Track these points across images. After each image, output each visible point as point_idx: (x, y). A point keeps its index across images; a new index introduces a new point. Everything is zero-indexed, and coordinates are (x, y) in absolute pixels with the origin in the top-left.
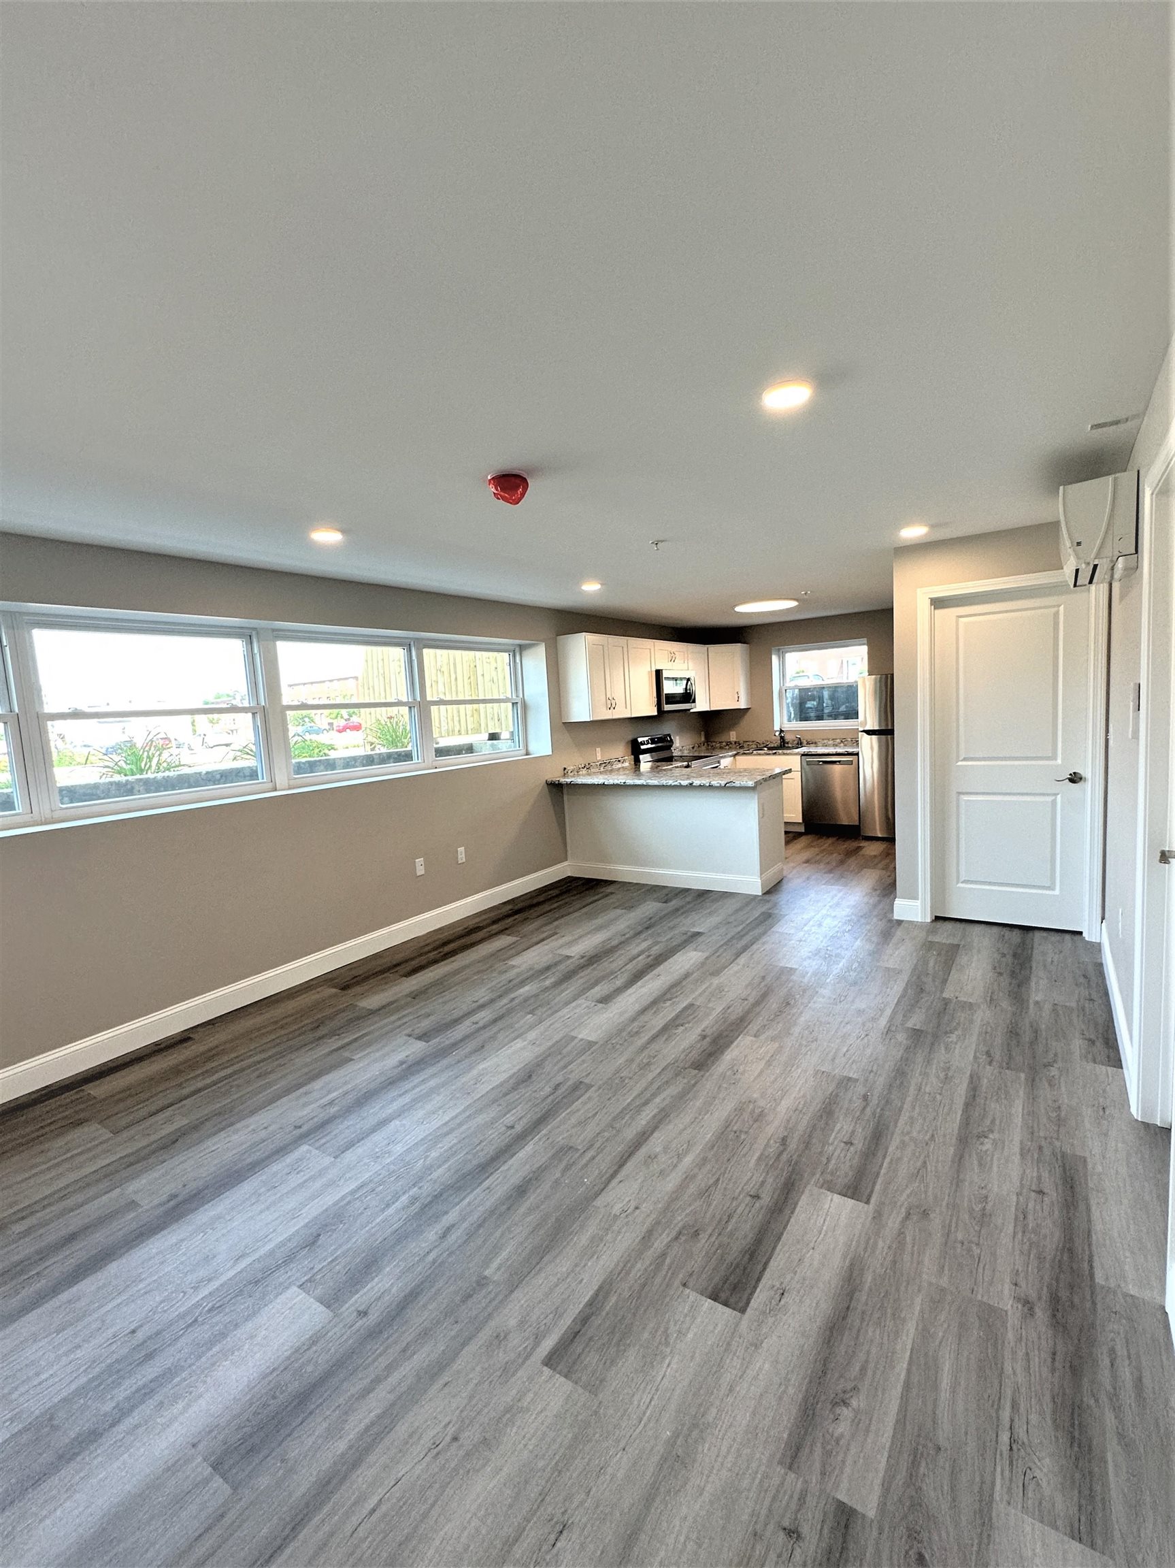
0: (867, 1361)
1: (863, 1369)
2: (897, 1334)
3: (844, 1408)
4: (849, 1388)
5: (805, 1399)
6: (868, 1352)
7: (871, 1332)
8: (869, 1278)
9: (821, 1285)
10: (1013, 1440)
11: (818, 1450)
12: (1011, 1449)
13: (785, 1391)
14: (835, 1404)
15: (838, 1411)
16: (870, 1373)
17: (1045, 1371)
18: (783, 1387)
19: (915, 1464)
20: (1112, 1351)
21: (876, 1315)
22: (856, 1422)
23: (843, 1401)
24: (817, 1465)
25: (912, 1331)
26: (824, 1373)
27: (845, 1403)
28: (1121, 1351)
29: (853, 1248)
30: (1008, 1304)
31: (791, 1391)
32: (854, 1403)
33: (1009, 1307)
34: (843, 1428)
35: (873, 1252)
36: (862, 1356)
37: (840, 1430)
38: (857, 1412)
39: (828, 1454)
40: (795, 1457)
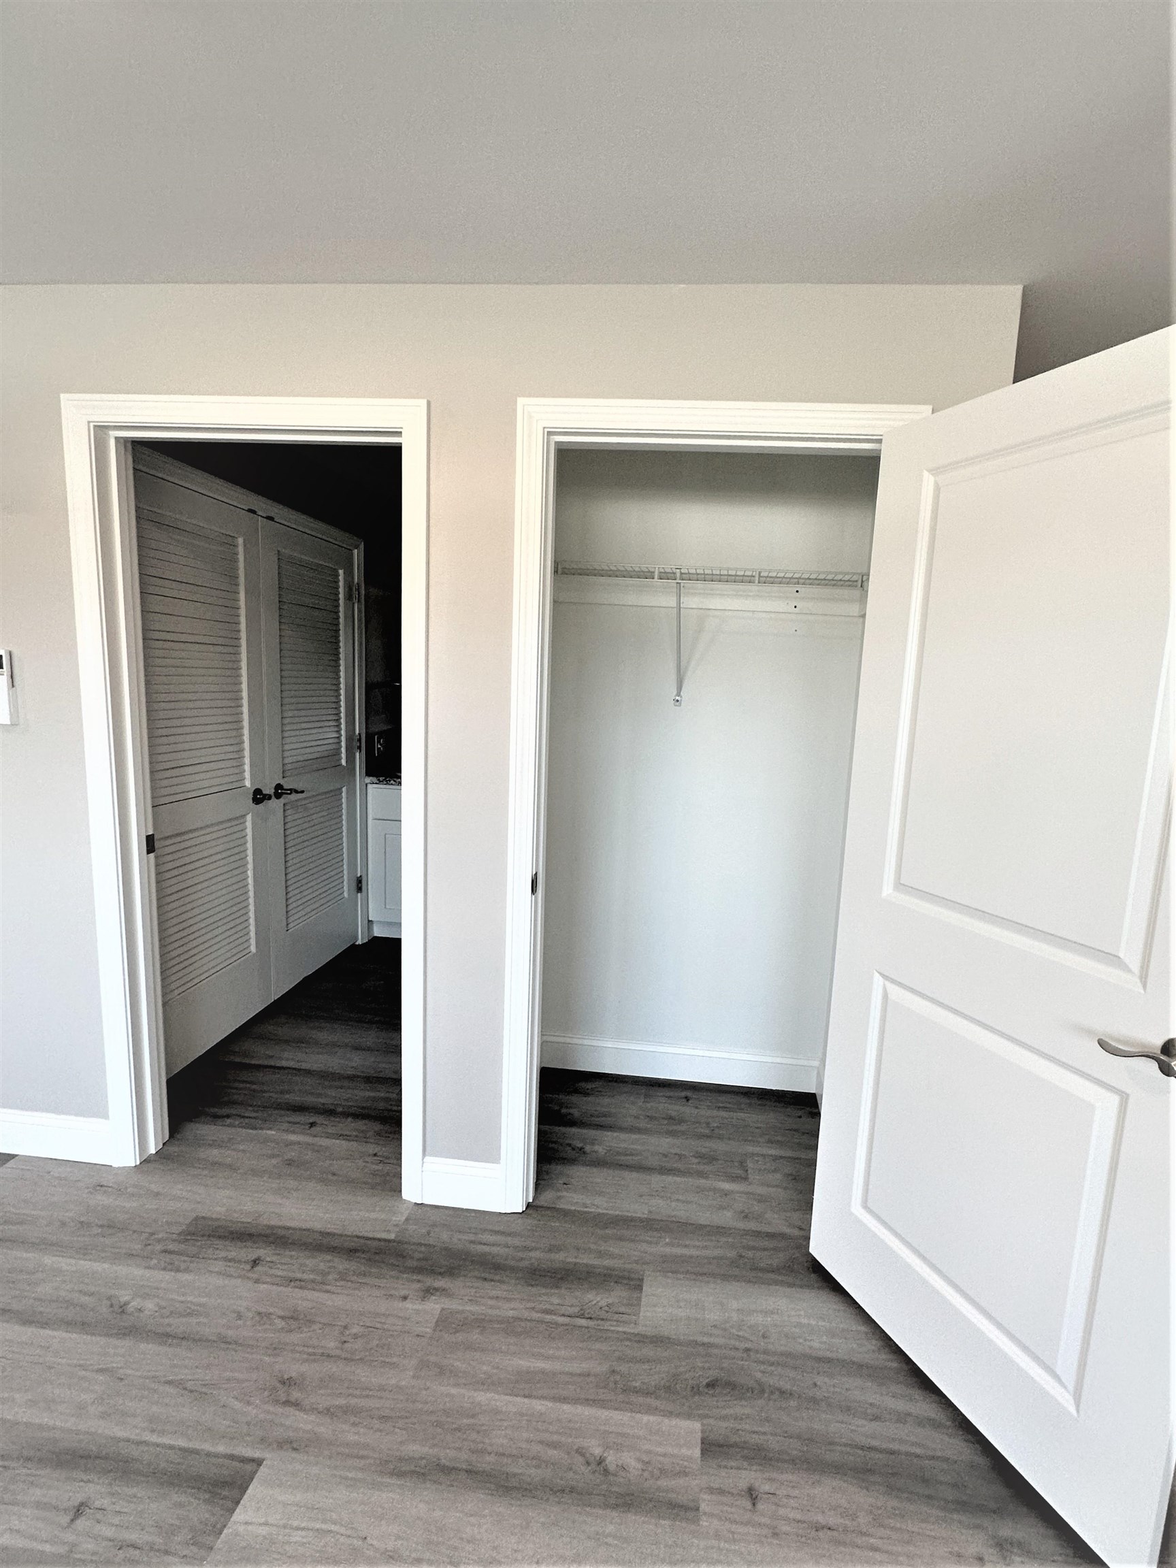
0: (541, 1442)
1: (554, 1445)
2: (497, 1412)
3: (607, 1462)
4: (581, 1459)
5: (615, 1507)
6: (529, 1441)
7: (499, 1440)
8: (415, 1449)
9: (438, 1514)
10: (582, 1316)
11: (663, 1483)
12: (591, 1318)
13: (615, 1537)
14: (606, 1472)
15: (612, 1468)
16: (555, 1438)
17: (504, 1287)
18: (609, 1540)
19: (636, 1391)
20: (472, 1242)
21: (474, 1436)
22: (619, 1448)
23: (599, 1464)
24: (681, 1481)
25: (489, 1395)
26: (572, 1490)
27: (601, 1461)
28: (471, 1237)
29: (360, 1475)
30: (434, 1306)
31: (610, 1528)
32: (597, 1451)
33: (437, 1306)
34: (629, 1459)
35: (366, 1446)
36: (536, 1448)
37: (633, 1463)
38: (607, 1447)
39: (663, 1472)
40: (686, 1508)
